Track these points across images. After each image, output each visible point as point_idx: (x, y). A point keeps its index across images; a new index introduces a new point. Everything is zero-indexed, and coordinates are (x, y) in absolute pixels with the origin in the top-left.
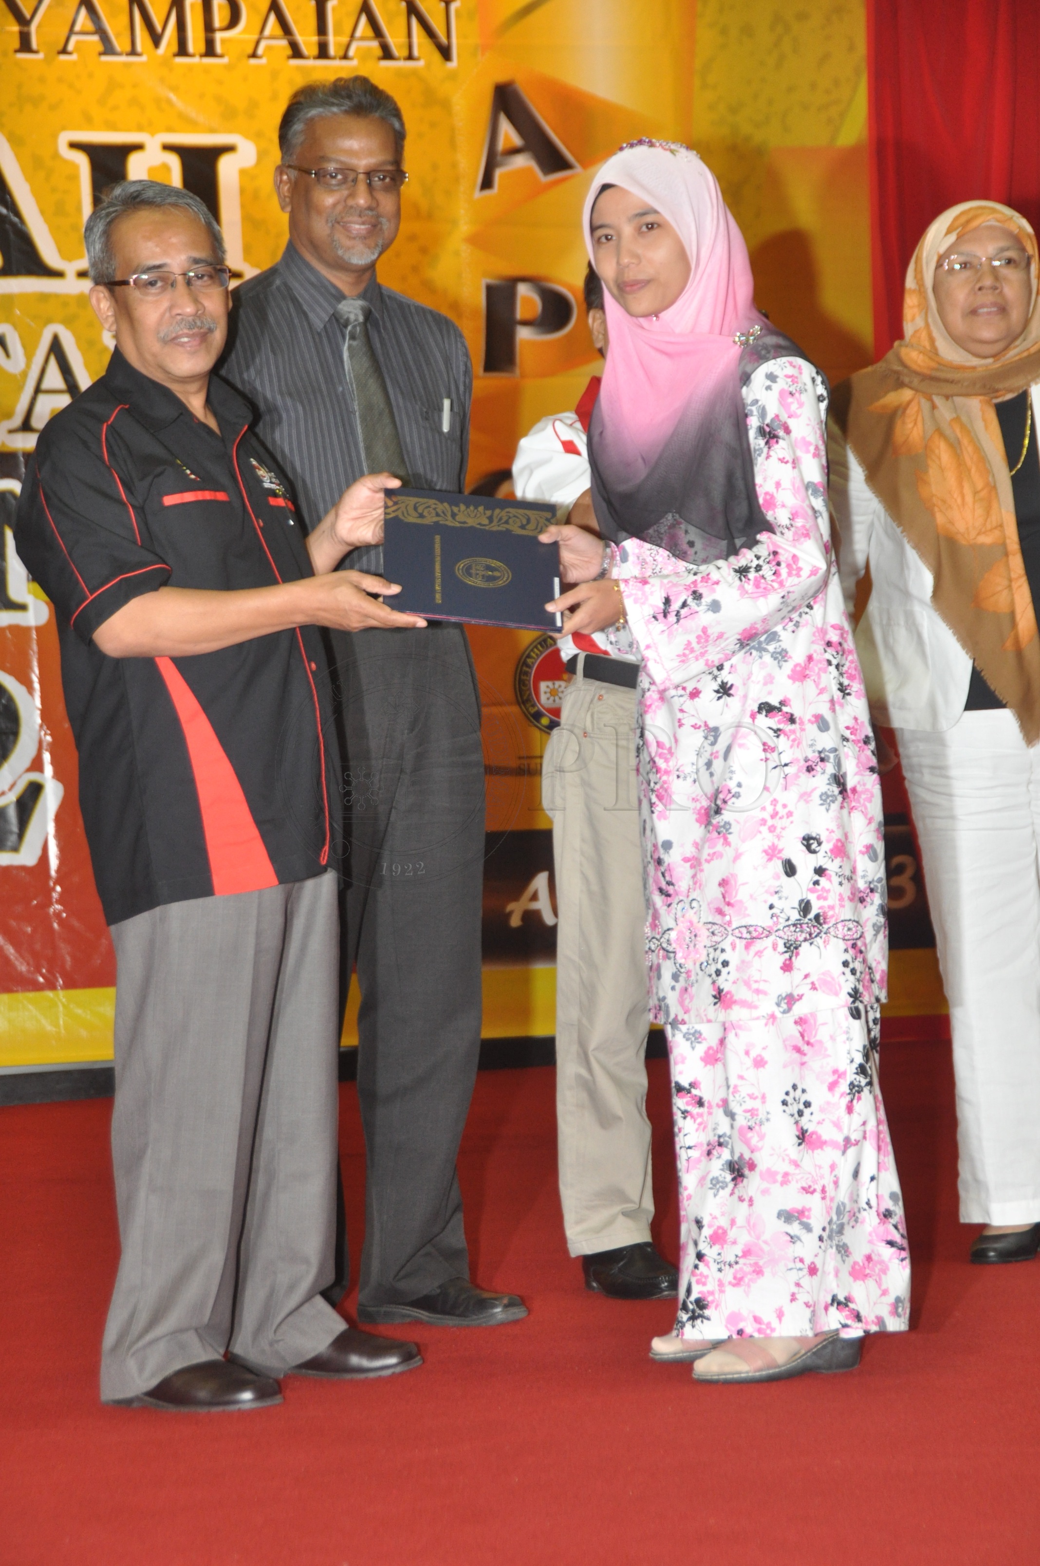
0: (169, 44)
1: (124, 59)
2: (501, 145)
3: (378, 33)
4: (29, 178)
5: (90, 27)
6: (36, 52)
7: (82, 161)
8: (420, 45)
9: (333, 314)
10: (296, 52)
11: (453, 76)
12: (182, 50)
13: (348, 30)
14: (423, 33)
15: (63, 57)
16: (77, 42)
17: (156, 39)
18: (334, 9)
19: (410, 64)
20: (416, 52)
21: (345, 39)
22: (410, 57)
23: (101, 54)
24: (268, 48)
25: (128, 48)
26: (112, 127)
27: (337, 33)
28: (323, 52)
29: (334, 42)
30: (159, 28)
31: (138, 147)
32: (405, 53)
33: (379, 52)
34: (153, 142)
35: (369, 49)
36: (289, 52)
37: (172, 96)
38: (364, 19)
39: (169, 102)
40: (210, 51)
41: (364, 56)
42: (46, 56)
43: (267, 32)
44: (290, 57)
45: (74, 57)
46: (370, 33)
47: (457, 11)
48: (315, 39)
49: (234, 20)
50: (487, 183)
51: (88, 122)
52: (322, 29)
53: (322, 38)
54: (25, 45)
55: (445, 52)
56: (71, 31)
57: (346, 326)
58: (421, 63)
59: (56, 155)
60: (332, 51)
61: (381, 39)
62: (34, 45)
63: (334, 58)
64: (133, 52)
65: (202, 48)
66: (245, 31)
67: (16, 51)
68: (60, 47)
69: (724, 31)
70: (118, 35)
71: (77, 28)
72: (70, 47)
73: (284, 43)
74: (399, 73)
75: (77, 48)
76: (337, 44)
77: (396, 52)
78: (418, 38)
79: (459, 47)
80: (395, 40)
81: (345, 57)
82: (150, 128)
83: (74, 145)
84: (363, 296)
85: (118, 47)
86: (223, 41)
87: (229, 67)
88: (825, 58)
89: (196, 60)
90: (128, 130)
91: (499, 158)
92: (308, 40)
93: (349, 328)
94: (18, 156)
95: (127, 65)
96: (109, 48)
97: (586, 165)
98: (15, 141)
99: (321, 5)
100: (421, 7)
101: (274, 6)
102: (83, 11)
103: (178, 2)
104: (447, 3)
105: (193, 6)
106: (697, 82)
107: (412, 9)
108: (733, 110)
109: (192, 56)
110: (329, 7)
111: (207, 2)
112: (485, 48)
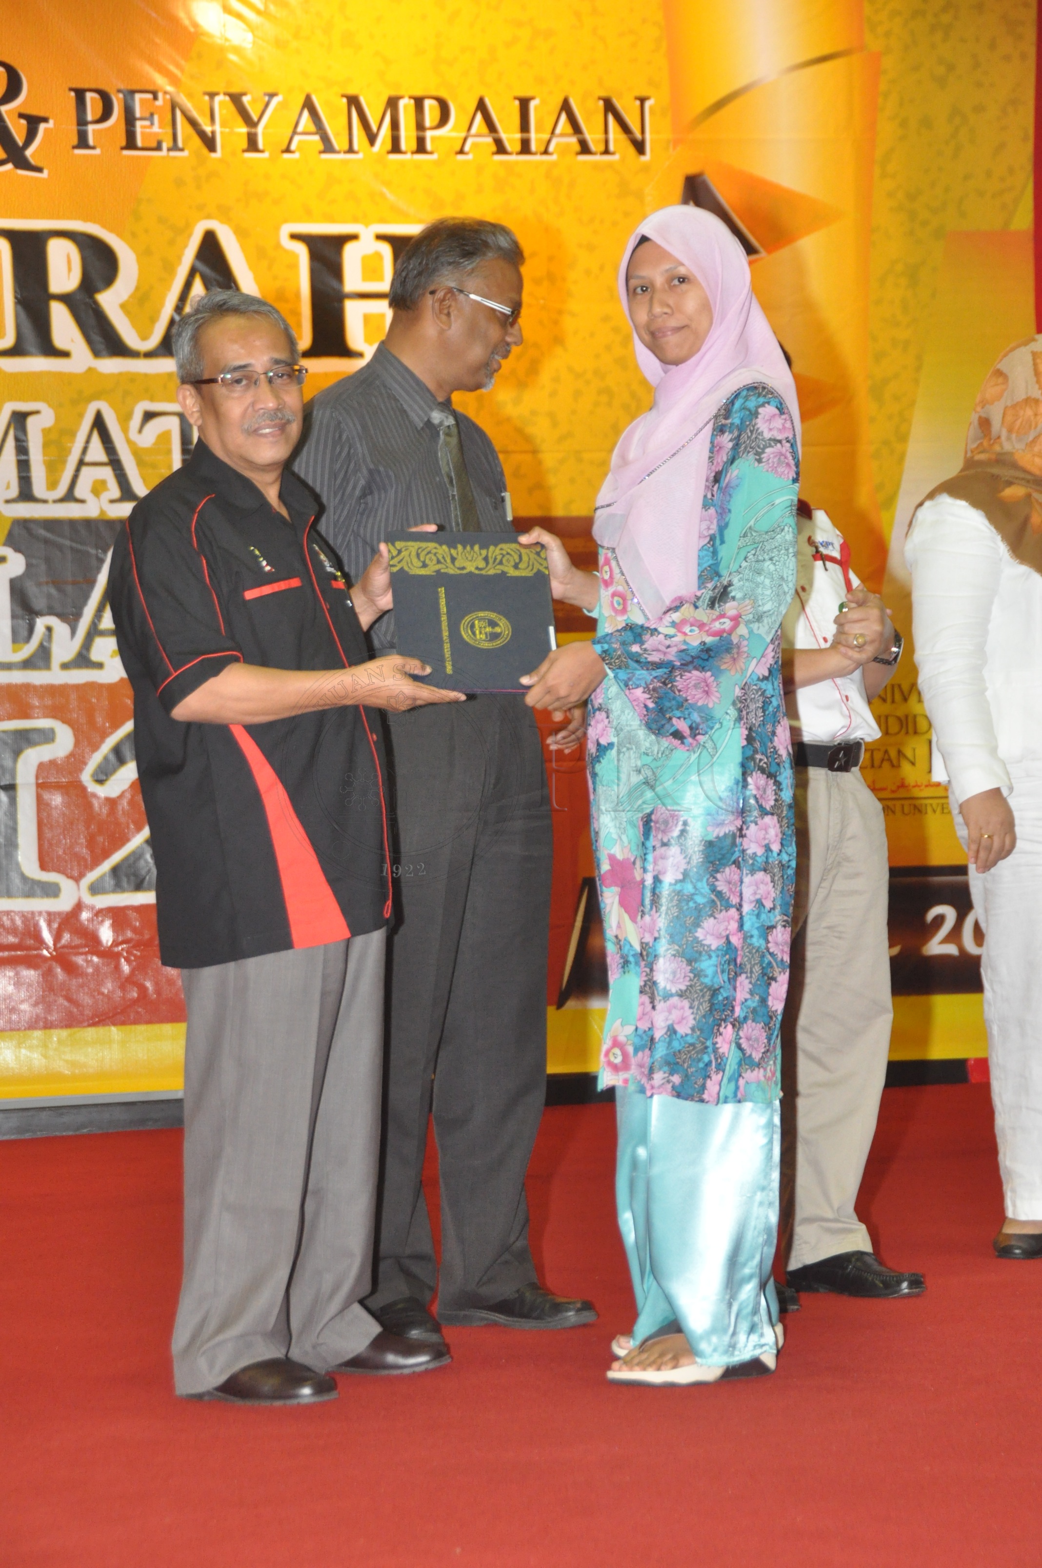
0: (383, 143)
1: (342, 156)
3: (576, 129)
4: (253, 266)
5: (312, 128)
6: (262, 151)
7: (302, 251)
8: (615, 141)
10: (501, 148)
11: (646, 168)
12: (396, 148)
13: (549, 126)
14: (618, 129)
15: (286, 156)
16: (300, 142)
17: (372, 139)
18: (536, 108)
19: (606, 158)
20: (612, 148)
21: (546, 136)
22: (606, 152)
23: (321, 152)
24: (475, 145)
25: (346, 147)
26: (330, 219)
27: (538, 131)
28: (525, 148)
29: (536, 138)
30: (374, 128)
31: (354, 237)
32: (602, 148)
33: (577, 148)
34: (367, 232)
35: (568, 145)
36: (494, 148)
37: (385, 190)
38: (564, 116)
39: (382, 195)
40: (421, 147)
41: (563, 151)
42: (271, 155)
43: (474, 130)
44: (494, 153)
45: (296, 156)
46: (569, 130)
47: (651, 108)
48: (518, 136)
49: (444, 117)
51: (308, 215)
52: (525, 126)
53: (525, 135)
54: (252, 145)
55: (639, 147)
56: (295, 132)
58: (616, 157)
59: (278, 246)
60: (533, 147)
61: (580, 136)
62: (261, 145)
63: (535, 154)
64: (351, 150)
65: (414, 146)
66: (454, 129)
67: (244, 151)
68: (284, 147)
69: (904, 124)
70: (337, 135)
71: (300, 129)
72: (293, 147)
73: (489, 140)
74: (596, 166)
75: (299, 148)
76: (538, 140)
77: (593, 147)
78: (615, 133)
79: (651, 140)
80: (593, 137)
81: (546, 152)
82: (365, 220)
83: (294, 237)
85: (337, 146)
86: (433, 139)
87: (438, 163)
88: (1002, 146)
89: (408, 156)
90: (344, 221)
92: (511, 137)
94: (243, 247)
95: (345, 162)
96: (328, 147)
97: (769, 251)
98: (241, 233)
99: (524, 104)
100: (618, 104)
101: (481, 106)
102: (306, 113)
103: (392, 103)
104: (642, 100)
105: (406, 107)
106: (877, 171)
107: (609, 106)
108: (911, 197)
109: (405, 153)
110: (533, 105)
111: (419, 103)
112: (676, 142)
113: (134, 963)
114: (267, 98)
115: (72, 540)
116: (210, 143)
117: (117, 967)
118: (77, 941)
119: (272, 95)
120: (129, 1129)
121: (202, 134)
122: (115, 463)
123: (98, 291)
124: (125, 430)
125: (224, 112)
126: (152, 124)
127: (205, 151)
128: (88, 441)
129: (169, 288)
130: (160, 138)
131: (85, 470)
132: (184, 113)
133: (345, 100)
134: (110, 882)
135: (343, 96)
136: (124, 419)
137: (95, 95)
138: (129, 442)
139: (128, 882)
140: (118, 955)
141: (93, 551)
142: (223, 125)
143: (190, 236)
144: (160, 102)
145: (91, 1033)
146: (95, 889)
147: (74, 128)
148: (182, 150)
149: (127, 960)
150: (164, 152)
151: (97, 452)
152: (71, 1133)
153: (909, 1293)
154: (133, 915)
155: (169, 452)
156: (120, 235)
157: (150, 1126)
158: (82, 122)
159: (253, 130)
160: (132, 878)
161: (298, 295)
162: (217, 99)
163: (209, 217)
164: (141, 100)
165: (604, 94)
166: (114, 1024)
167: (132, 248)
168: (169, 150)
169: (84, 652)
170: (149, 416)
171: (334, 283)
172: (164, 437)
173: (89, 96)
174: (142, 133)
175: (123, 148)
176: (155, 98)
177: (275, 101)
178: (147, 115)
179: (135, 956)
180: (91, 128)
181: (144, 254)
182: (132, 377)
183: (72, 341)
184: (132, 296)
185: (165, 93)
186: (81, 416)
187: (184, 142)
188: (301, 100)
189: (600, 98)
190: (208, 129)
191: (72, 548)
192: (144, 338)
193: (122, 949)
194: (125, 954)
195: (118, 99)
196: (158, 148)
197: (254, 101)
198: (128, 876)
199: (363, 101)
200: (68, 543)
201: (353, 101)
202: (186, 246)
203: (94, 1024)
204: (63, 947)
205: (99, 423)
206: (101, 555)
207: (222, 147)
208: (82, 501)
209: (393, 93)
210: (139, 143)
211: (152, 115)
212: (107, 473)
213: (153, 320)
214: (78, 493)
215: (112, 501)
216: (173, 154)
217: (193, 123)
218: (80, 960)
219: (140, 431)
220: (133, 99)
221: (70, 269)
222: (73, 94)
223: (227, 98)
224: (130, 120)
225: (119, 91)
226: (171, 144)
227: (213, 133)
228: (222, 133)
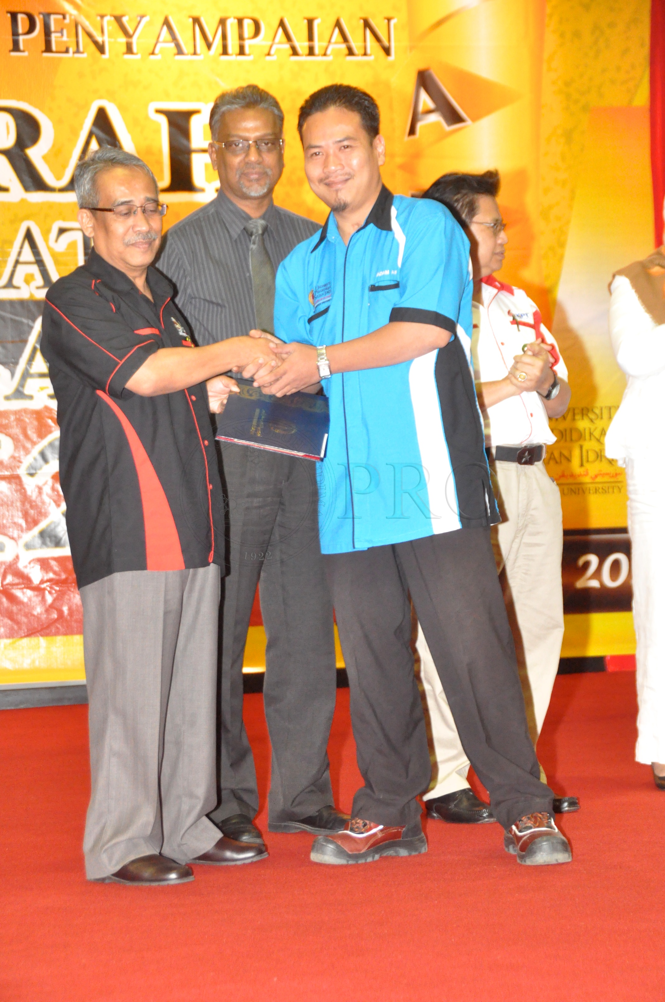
0: (217, 48)
1: (189, 57)
2: (421, 108)
3: (345, 39)
4: (130, 131)
5: (169, 38)
6: (136, 54)
7: (163, 121)
8: (371, 47)
9: (244, 229)
10: (295, 52)
11: (391, 66)
12: (225, 52)
13: (327, 38)
14: (373, 39)
15: (152, 57)
16: (161, 47)
17: (209, 46)
18: (318, 25)
19: (365, 58)
20: (369, 51)
21: (325, 44)
22: (365, 54)
23: (175, 54)
24: (278, 50)
25: (192, 51)
26: (182, 99)
27: (320, 40)
28: (311, 52)
29: (318, 45)
30: (210, 38)
31: (197, 112)
32: (362, 52)
33: (346, 51)
34: (206, 108)
35: (340, 49)
36: (291, 52)
37: (219, 80)
38: (337, 30)
39: (216, 83)
40: (242, 51)
41: (337, 53)
42: (142, 56)
43: (277, 39)
44: (290, 55)
45: (159, 57)
46: (341, 39)
47: (395, 25)
48: (306, 44)
49: (257, 31)
50: (412, 131)
51: (167, 96)
52: (311, 38)
53: (311, 43)
54: (129, 49)
55: (387, 51)
56: (157, 41)
57: (251, 235)
58: (372, 58)
59: (147, 118)
60: (317, 51)
61: (347, 44)
62: (135, 49)
63: (318, 55)
64: (195, 53)
65: (237, 50)
66: (264, 39)
67: (124, 54)
68: (151, 51)
69: (562, 35)
70: (186, 43)
71: (161, 39)
72: (157, 51)
73: (287, 46)
74: (358, 64)
75: (161, 52)
76: (320, 47)
77: (356, 50)
78: (370, 42)
79: (396, 47)
80: (356, 45)
81: (325, 54)
82: (205, 100)
83: (158, 111)
84: (263, 217)
85: (186, 51)
86: (250, 46)
87: (253, 62)
88: (626, 51)
89: (233, 57)
90: (191, 101)
91: (420, 116)
92: (302, 45)
93: (253, 237)
94: (124, 118)
95: (191, 61)
96: (180, 52)
97: (474, 120)
98: (122, 109)
99: (310, 23)
100: (373, 22)
101: (282, 24)
102: (165, 28)
103: (222, 22)
104: (389, 20)
105: (232, 25)
106: (545, 67)
107: (367, 24)
108: (567, 84)
109: (232, 55)
110: (316, 24)
111: (240, 22)
112: (412, 48)
113: (55, 595)
114: (139, 19)
115: (11, 313)
116: (101, 49)
117: (43, 598)
118: (16, 581)
119: (142, 17)
120: (51, 705)
121: (96, 43)
122: (40, 263)
123: (27, 147)
124: (46, 240)
125: (110, 28)
126: (62, 35)
127: (98, 53)
128: (22, 247)
129: (74, 145)
130: (68, 45)
131: (20, 267)
132: (84, 29)
133: (191, 20)
134: (38, 541)
135: (190, 17)
136: (46, 233)
137: (24, 16)
138: (49, 248)
139: (51, 541)
140: (44, 589)
141: (25, 321)
142: (110, 36)
143: (88, 111)
144: (67, 21)
145: (26, 641)
146: (28, 547)
147: (10, 38)
148: (82, 53)
149: (50, 593)
150: (70, 54)
151: (27, 255)
152: (13, 708)
153: (568, 810)
154: (53, 563)
155: (76, 255)
156: (41, 109)
157: (66, 703)
158: (15, 33)
159: (130, 40)
160: (53, 539)
161: (160, 151)
162: (106, 19)
163: (101, 98)
164: (56, 20)
165: (364, 16)
166: (42, 636)
167: (50, 118)
168: (74, 53)
169: (21, 389)
170: (62, 231)
171: (184, 141)
172: (72, 245)
173: (20, 17)
174: (56, 42)
175: (43, 52)
176: (64, 18)
177: (144, 20)
178: (60, 30)
179: (56, 590)
180: (21, 38)
181: (58, 123)
182: (51, 205)
183: (10, 180)
184: (51, 150)
185: (71, 15)
186: (17, 231)
187: (84, 47)
188: (162, 20)
189: (361, 18)
190: (99, 39)
191: (12, 320)
192: (58, 178)
193: (47, 586)
194: (48, 589)
195: (39, 19)
196: (67, 51)
197: (130, 20)
198: (50, 537)
199: (203, 21)
200: (9, 316)
201: (196, 21)
202: (85, 117)
203: (28, 635)
204: (7, 584)
205: (29, 236)
206: (31, 323)
207: (110, 51)
208: (18, 288)
209: (223, 15)
210: (54, 48)
211: (62, 30)
212: (35, 269)
213: (64, 166)
214: (15, 282)
215: (38, 288)
216: (77, 55)
217: (90, 35)
218: (18, 593)
219: (56, 240)
220: (49, 18)
221: (8, 133)
222: (9, 15)
223: (113, 19)
224: (47, 33)
225: (40, 13)
226: (75, 49)
227: (103, 42)
228: (109, 42)
